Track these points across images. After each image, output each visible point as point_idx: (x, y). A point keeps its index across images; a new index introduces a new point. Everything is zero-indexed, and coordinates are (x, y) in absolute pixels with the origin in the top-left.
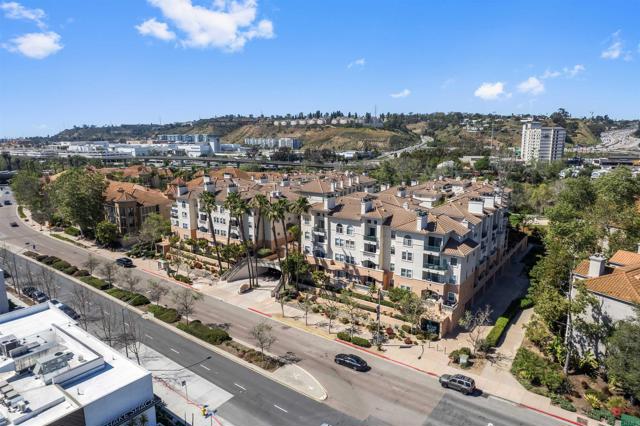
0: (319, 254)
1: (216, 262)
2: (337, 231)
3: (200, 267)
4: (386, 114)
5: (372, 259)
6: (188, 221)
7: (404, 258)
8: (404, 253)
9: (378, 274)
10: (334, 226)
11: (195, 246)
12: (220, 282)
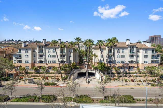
0: (110, 62)
2: (118, 52)
4: (36, 41)
5: (133, 60)
7: (145, 57)
8: (145, 56)
9: (135, 65)
10: (116, 51)
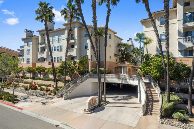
1: (52, 83)
3: (35, 89)
6: (30, 56)
11: (34, 74)
12: (55, 99)
